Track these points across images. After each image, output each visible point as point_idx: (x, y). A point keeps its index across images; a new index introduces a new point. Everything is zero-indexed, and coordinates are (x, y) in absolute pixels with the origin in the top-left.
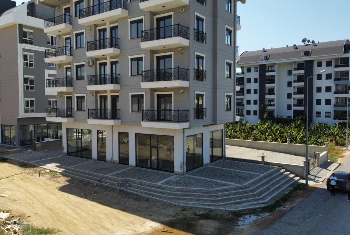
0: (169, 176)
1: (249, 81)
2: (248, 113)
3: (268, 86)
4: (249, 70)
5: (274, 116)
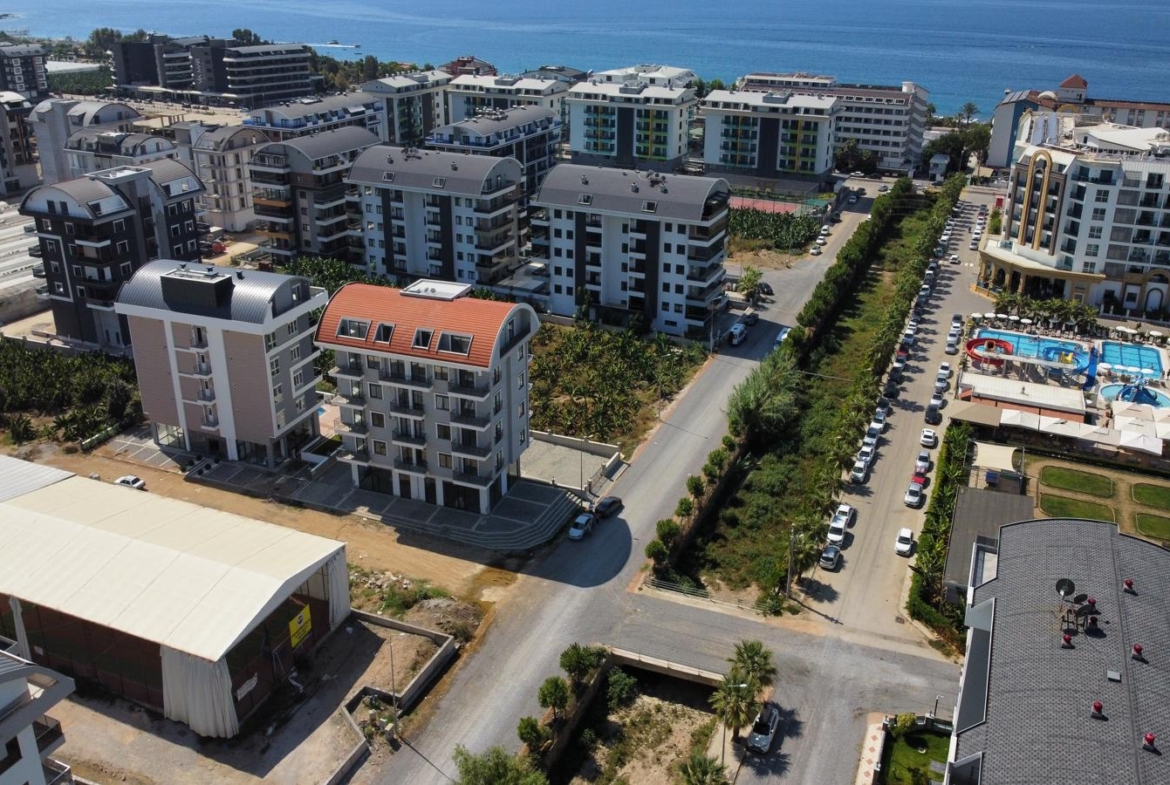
0: (478, 519)
1: (558, 233)
2: (558, 289)
3: (590, 249)
4: (558, 214)
5: (599, 302)
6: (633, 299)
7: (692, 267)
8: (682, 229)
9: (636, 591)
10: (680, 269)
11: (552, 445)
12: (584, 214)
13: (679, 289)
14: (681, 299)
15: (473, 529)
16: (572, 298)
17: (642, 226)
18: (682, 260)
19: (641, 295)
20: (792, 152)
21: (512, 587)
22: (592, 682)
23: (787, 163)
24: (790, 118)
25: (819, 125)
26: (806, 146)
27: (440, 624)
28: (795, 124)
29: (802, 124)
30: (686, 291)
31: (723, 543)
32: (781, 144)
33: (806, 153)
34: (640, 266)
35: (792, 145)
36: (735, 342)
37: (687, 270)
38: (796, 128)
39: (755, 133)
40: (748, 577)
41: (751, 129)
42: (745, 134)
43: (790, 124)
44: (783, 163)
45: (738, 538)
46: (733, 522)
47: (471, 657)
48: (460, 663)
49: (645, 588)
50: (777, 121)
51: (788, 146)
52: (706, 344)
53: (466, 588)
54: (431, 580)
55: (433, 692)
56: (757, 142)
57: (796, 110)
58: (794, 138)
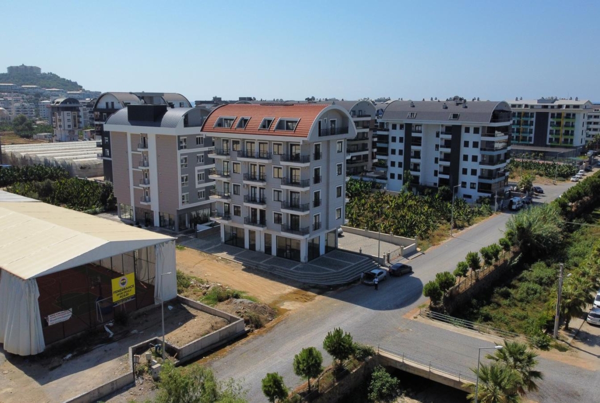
0: (298, 264)
1: (394, 139)
2: (392, 176)
3: (414, 148)
4: (394, 127)
5: (418, 183)
6: (441, 180)
7: (483, 156)
8: (476, 131)
9: (412, 318)
10: (475, 159)
11: (367, 238)
12: (411, 124)
13: (474, 172)
14: (475, 179)
15: (292, 269)
16: (402, 181)
17: (449, 130)
18: (477, 152)
19: (447, 177)
20: (558, 132)
21: (308, 304)
22: (354, 371)
23: (554, 140)
24: (556, 111)
25: (577, 116)
26: (567, 129)
27: (239, 312)
28: (559, 115)
29: (564, 115)
30: (479, 173)
31: (496, 306)
32: (549, 128)
33: (567, 133)
34: (447, 157)
35: (558, 128)
36: (514, 207)
37: (479, 159)
38: (560, 118)
39: (532, 122)
40: (516, 330)
41: (529, 120)
42: (526, 123)
43: (556, 115)
44: (551, 140)
45: (509, 306)
46: (506, 295)
47: (255, 338)
48: (244, 341)
49: (419, 317)
50: (547, 113)
51: (554, 129)
52: (492, 207)
53: (272, 300)
54: (248, 292)
55: (212, 355)
56: (533, 127)
57: (560, 106)
58: (559, 124)
